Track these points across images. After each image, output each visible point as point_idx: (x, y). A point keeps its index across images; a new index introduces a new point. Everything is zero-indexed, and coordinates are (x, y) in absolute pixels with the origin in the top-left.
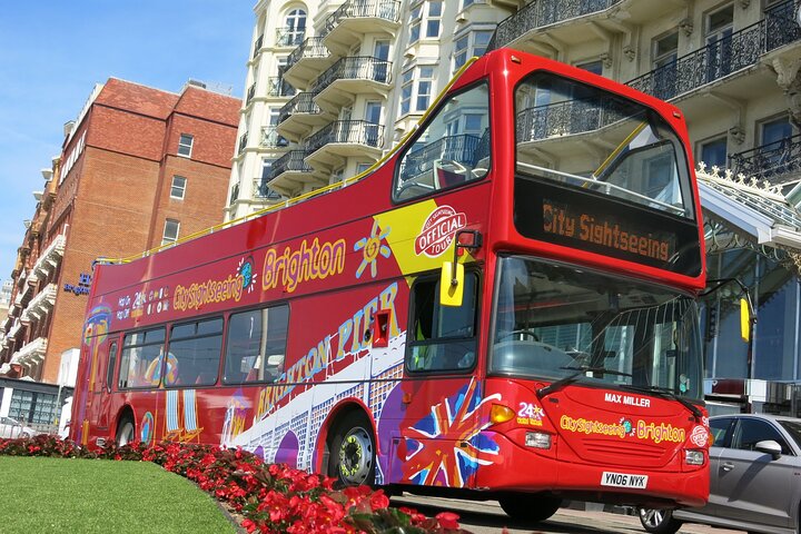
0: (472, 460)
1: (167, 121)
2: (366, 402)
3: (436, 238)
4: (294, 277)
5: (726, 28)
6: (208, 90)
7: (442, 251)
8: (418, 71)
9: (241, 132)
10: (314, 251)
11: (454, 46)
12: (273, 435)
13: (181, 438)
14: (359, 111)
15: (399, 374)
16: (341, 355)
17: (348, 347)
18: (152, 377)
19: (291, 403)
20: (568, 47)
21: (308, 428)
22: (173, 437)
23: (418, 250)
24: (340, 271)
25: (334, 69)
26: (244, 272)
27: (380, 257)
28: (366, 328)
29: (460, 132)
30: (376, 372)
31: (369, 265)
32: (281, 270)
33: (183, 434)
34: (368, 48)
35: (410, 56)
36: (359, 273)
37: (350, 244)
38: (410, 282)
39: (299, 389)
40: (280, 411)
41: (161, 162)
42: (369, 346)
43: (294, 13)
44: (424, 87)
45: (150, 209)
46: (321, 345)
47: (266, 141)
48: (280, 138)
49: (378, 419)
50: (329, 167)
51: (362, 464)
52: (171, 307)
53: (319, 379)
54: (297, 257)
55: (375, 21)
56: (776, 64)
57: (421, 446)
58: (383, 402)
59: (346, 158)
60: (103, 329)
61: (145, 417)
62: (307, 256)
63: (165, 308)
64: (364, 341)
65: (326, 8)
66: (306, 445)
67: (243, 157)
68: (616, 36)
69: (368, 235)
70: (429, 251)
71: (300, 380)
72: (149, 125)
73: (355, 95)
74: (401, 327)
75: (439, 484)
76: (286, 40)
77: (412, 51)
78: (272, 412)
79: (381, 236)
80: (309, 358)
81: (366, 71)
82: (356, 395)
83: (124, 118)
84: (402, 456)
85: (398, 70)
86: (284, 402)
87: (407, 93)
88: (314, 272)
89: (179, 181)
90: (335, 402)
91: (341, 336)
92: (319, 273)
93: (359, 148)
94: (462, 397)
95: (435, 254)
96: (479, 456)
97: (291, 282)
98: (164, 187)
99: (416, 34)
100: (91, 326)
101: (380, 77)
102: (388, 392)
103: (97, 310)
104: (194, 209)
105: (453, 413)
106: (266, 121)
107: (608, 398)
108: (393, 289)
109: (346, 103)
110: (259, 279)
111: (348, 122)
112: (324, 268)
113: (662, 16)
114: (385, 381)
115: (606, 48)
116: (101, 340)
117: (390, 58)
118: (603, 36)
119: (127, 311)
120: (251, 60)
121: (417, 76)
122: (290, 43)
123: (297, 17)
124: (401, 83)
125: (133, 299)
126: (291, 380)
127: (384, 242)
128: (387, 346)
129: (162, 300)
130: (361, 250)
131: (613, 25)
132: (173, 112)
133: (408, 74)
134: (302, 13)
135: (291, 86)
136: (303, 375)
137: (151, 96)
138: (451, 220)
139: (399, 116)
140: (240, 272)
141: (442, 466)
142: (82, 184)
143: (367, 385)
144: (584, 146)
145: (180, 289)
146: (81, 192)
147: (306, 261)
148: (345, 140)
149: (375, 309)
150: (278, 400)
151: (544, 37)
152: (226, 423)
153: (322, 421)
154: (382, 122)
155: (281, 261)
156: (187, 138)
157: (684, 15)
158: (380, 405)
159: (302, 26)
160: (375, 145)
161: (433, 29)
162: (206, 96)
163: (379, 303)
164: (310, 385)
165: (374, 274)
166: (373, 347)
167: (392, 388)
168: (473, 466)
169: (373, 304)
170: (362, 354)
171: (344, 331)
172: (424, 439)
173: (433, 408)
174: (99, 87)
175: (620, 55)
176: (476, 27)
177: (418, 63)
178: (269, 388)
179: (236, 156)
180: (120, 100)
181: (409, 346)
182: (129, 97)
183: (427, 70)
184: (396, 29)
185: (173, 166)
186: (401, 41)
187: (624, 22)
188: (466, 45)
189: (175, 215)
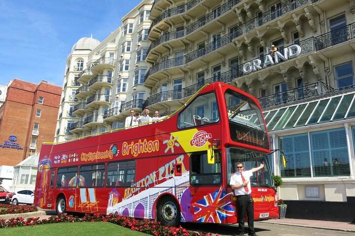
0: (224, 214)
1: (34, 93)
2: (174, 194)
3: (199, 141)
4: (137, 152)
5: (218, 71)
6: (48, 83)
7: (202, 145)
8: (122, 80)
9: (62, 97)
10: (145, 143)
11: (134, 73)
12: (132, 204)
13: (88, 205)
14: (103, 91)
15: (188, 185)
16: (161, 178)
17: (164, 175)
18: (73, 183)
19: (139, 194)
20: (172, 75)
21: (148, 202)
22: (85, 205)
23: (192, 145)
24: (157, 150)
25: (95, 78)
26: (113, 149)
27: (175, 146)
28: (171, 169)
29: (137, 98)
30: (177, 184)
31: (170, 149)
32: (130, 149)
33: (89, 203)
34: (106, 73)
35: (120, 76)
36: (166, 151)
37: (161, 142)
38: (189, 155)
39: (143, 189)
40: (134, 197)
41: (32, 105)
42: (173, 175)
43: (79, 61)
44: (124, 85)
45: (28, 120)
46: (151, 174)
47: (71, 100)
48: (76, 98)
49: (180, 200)
50: (94, 108)
51: (173, 214)
52: (80, 160)
53: (152, 186)
54: (137, 145)
55: (108, 65)
56: (237, 82)
57: (201, 209)
58: (182, 194)
59: (99, 105)
60: (48, 166)
61: (70, 198)
62: (142, 145)
63: (77, 160)
64: (171, 174)
65: (91, 60)
66: (148, 208)
67: (63, 104)
68: (186, 72)
69: (169, 139)
70: (197, 145)
71: (143, 186)
72: (28, 94)
73: (102, 87)
74: (187, 169)
75: (210, 222)
76: (77, 69)
77: (120, 74)
78: (131, 196)
79: (175, 139)
80: (146, 179)
81: (105, 80)
82: (169, 191)
83: (20, 91)
84: (192, 212)
85: (115, 80)
86: (136, 193)
87: (119, 86)
88: (146, 150)
89: (39, 111)
90: (160, 194)
91: (160, 172)
92: (148, 151)
93: (104, 102)
94: (217, 194)
95: (199, 146)
96: (227, 213)
97: (135, 153)
98: (34, 113)
99: (121, 69)
100: (41, 165)
101: (109, 81)
102: (184, 191)
103: (44, 160)
104: (44, 120)
105: (213, 198)
106: (71, 94)
107: (259, 190)
108: (182, 157)
109: (99, 89)
110: (120, 152)
111: (100, 95)
112: (150, 149)
113: (199, 67)
114: (182, 187)
115: (183, 76)
116: (47, 170)
117: (112, 76)
118: (182, 72)
119: (59, 161)
120: (66, 75)
121: (122, 81)
122: (78, 70)
123: (80, 63)
124: (117, 83)
125: (61, 157)
126: (138, 186)
127: (176, 141)
128: (181, 175)
129: (76, 157)
130: (166, 144)
131: (186, 69)
132: (36, 90)
133: (119, 81)
134: (82, 61)
135: (79, 83)
136: (144, 184)
137: (29, 85)
138: (205, 135)
139: (117, 93)
140: (111, 149)
141: (211, 216)
142: (5, 112)
143: (174, 189)
144: (179, 103)
145: (83, 154)
146: (5, 115)
147: (141, 146)
148: (99, 100)
149: (175, 163)
150: (133, 192)
151: (165, 72)
152: (109, 200)
153: (154, 200)
154: (110, 94)
155: (130, 146)
156: (41, 98)
157: (206, 67)
158: (180, 196)
159: (82, 65)
160: (108, 101)
161: (127, 68)
162: (48, 85)
163: (176, 162)
164: (147, 188)
165: (173, 151)
166: (175, 176)
167: (185, 190)
168: (225, 216)
169: (174, 161)
170: (170, 178)
171: (161, 170)
172: (201, 207)
173: (205, 197)
174: (11, 82)
175: (187, 77)
176: (141, 68)
177: (123, 77)
178: (129, 189)
179: (61, 104)
180: (18, 86)
181: (191, 176)
182: (21, 85)
183: (125, 80)
184: (114, 68)
185: (37, 107)
186: (116, 71)
187: (189, 69)
188: (138, 73)
189: (38, 122)
